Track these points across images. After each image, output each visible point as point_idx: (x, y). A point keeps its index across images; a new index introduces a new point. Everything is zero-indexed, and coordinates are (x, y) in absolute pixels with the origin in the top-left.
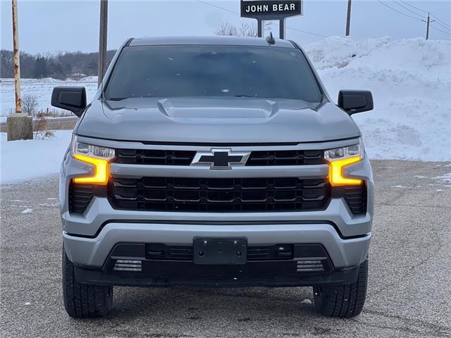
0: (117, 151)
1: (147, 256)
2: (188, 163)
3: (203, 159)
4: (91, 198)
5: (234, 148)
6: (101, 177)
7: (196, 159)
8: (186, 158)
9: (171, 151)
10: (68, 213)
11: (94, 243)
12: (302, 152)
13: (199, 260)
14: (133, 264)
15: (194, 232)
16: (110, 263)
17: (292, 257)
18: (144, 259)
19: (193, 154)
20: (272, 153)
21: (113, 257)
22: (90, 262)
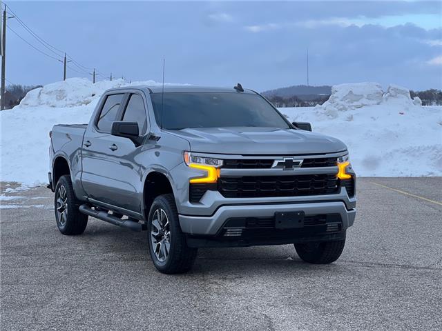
0: (225, 161)
1: (246, 225)
2: (269, 167)
3: (279, 164)
4: (205, 192)
5: (295, 157)
6: (211, 178)
7: (275, 164)
8: (268, 164)
9: (254, 160)
10: (188, 202)
11: (212, 220)
12: (327, 159)
13: (278, 226)
14: (236, 232)
15: (275, 209)
16: (222, 231)
17: (325, 222)
18: (244, 228)
19: (272, 161)
20: (313, 159)
21: (225, 228)
22: (207, 232)
